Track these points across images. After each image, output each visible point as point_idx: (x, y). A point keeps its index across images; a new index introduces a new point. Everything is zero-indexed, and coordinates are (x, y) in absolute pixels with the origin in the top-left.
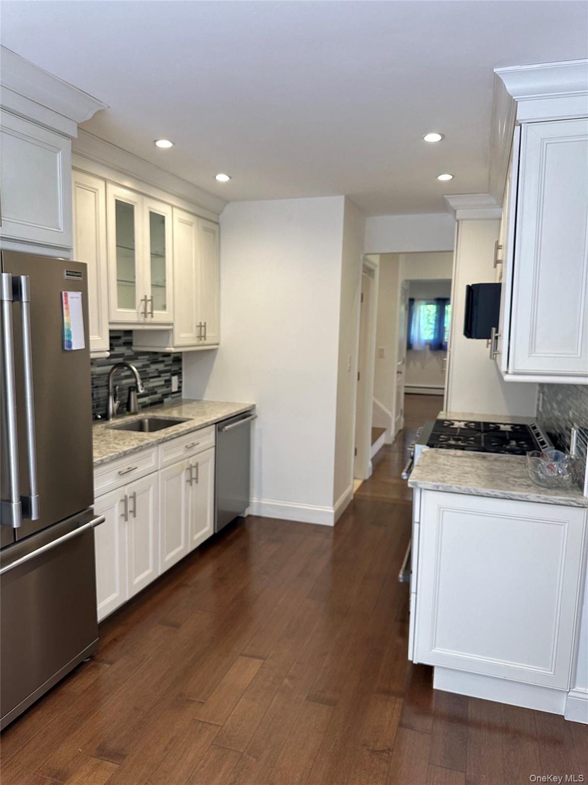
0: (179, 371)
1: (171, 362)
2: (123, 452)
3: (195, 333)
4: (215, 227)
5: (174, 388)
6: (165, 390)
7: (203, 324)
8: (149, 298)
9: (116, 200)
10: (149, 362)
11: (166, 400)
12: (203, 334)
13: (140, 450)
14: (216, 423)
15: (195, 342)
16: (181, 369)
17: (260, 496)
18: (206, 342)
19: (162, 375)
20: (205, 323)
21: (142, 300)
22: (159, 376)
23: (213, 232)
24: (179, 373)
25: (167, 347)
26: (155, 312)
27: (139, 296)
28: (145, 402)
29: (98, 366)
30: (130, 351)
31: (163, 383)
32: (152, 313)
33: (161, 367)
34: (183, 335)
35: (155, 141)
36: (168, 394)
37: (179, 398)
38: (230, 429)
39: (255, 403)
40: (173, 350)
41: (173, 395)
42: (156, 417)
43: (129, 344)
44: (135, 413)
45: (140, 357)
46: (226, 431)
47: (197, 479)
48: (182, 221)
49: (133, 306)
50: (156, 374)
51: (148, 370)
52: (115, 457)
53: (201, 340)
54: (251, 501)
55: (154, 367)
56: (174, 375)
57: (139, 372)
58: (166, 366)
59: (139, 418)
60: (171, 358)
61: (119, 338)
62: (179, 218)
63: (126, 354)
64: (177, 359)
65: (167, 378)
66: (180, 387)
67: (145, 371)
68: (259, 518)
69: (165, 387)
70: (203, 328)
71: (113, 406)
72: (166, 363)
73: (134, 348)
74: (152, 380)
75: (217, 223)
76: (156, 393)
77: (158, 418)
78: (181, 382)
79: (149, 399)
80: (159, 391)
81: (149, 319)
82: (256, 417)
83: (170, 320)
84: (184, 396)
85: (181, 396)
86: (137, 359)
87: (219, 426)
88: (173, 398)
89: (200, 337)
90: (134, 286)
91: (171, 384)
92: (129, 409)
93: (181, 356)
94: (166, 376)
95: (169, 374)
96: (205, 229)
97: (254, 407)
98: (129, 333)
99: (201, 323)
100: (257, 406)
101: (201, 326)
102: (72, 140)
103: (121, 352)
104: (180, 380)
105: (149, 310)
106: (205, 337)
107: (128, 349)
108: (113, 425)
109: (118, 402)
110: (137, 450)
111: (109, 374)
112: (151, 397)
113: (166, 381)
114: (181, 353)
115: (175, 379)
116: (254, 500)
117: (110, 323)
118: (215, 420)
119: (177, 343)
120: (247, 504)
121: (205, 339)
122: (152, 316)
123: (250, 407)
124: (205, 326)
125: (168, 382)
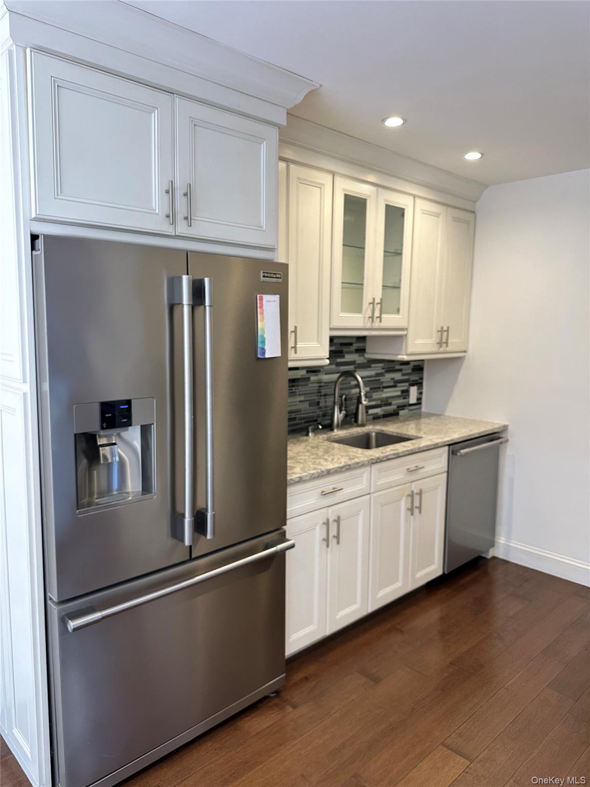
0: (420, 381)
1: (410, 371)
2: (327, 470)
3: (435, 338)
4: (469, 216)
5: (413, 399)
6: (401, 401)
7: (445, 328)
8: (378, 300)
9: (346, 195)
10: (383, 371)
11: (401, 412)
12: (444, 340)
13: (347, 469)
14: (449, 445)
15: (435, 349)
16: (422, 379)
17: (509, 536)
18: (449, 349)
19: (399, 385)
20: (448, 328)
21: (370, 303)
22: (395, 386)
23: (467, 223)
24: (419, 384)
25: (398, 355)
26: (383, 316)
27: (367, 298)
28: (377, 414)
29: (326, 374)
30: (362, 358)
31: (399, 393)
32: (380, 317)
33: (398, 376)
34: (419, 341)
35: (384, 120)
36: (405, 406)
37: (419, 410)
38: (466, 454)
39: (506, 423)
40: (405, 358)
41: (411, 408)
42: (383, 431)
43: (361, 351)
44: (363, 425)
45: (373, 365)
46: (461, 456)
47: (420, 508)
48: (425, 212)
49: (359, 310)
50: (392, 384)
51: (382, 379)
52: (316, 476)
53: (441, 347)
54: (496, 540)
55: (389, 376)
56: (413, 385)
57: (364, 382)
58: (403, 375)
59: (365, 431)
60: (411, 366)
61: (351, 344)
62: (422, 210)
63: (358, 362)
64: (418, 368)
65: (405, 388)
66: (419, 399)
67: (379, 380)
68: (506, 562)
69: (402, 398)
70: (445, 333)
71: (338, 416)
72: (404, 372)
73: (367, 356)
74: (385, 390)
75: (473, 212)
76: (390, 404)
77: (385, 432)
78: (421, 393)
79: (382, 410)
80: (394, 402)
81: (377, 324)
82: (507, 441)
83: (403, 324)
84: (424, 408)
85: (420, 408)
86: (370, 367)
87: (453, 448)
88: (410, 410)
89: (440, 344)
90: (362, 289)
91: (409, 395)
92: (356, 421)
93: (423, 364)
94: (404, 386)
95: (407, 384)
96: (456, 219)
97: (505, 428)
98: (363, 339)
99: (442, 328)
100: (510, 428)
101: (442, 331)
102: (279, 128)
103: (352, 360)
104: (420, 391)
105: (377, 314)
106: (447, 343)
107: (360, 356)
108: (336, 437)
109: (344, 412)
110: (343, 469)
111: (336, 382)
112: (384, 408)
113: (403, 392)
114: (423, 360)
115: (414, 391)
116: (501, 540)
117: (331, 329)
118: (448, 441)
119: (410, 350)
120: (492, 544)
121: (447, 346)
122: (381, 321)
123: (500, 428)
124: (447, 331)
125: (406, 393)
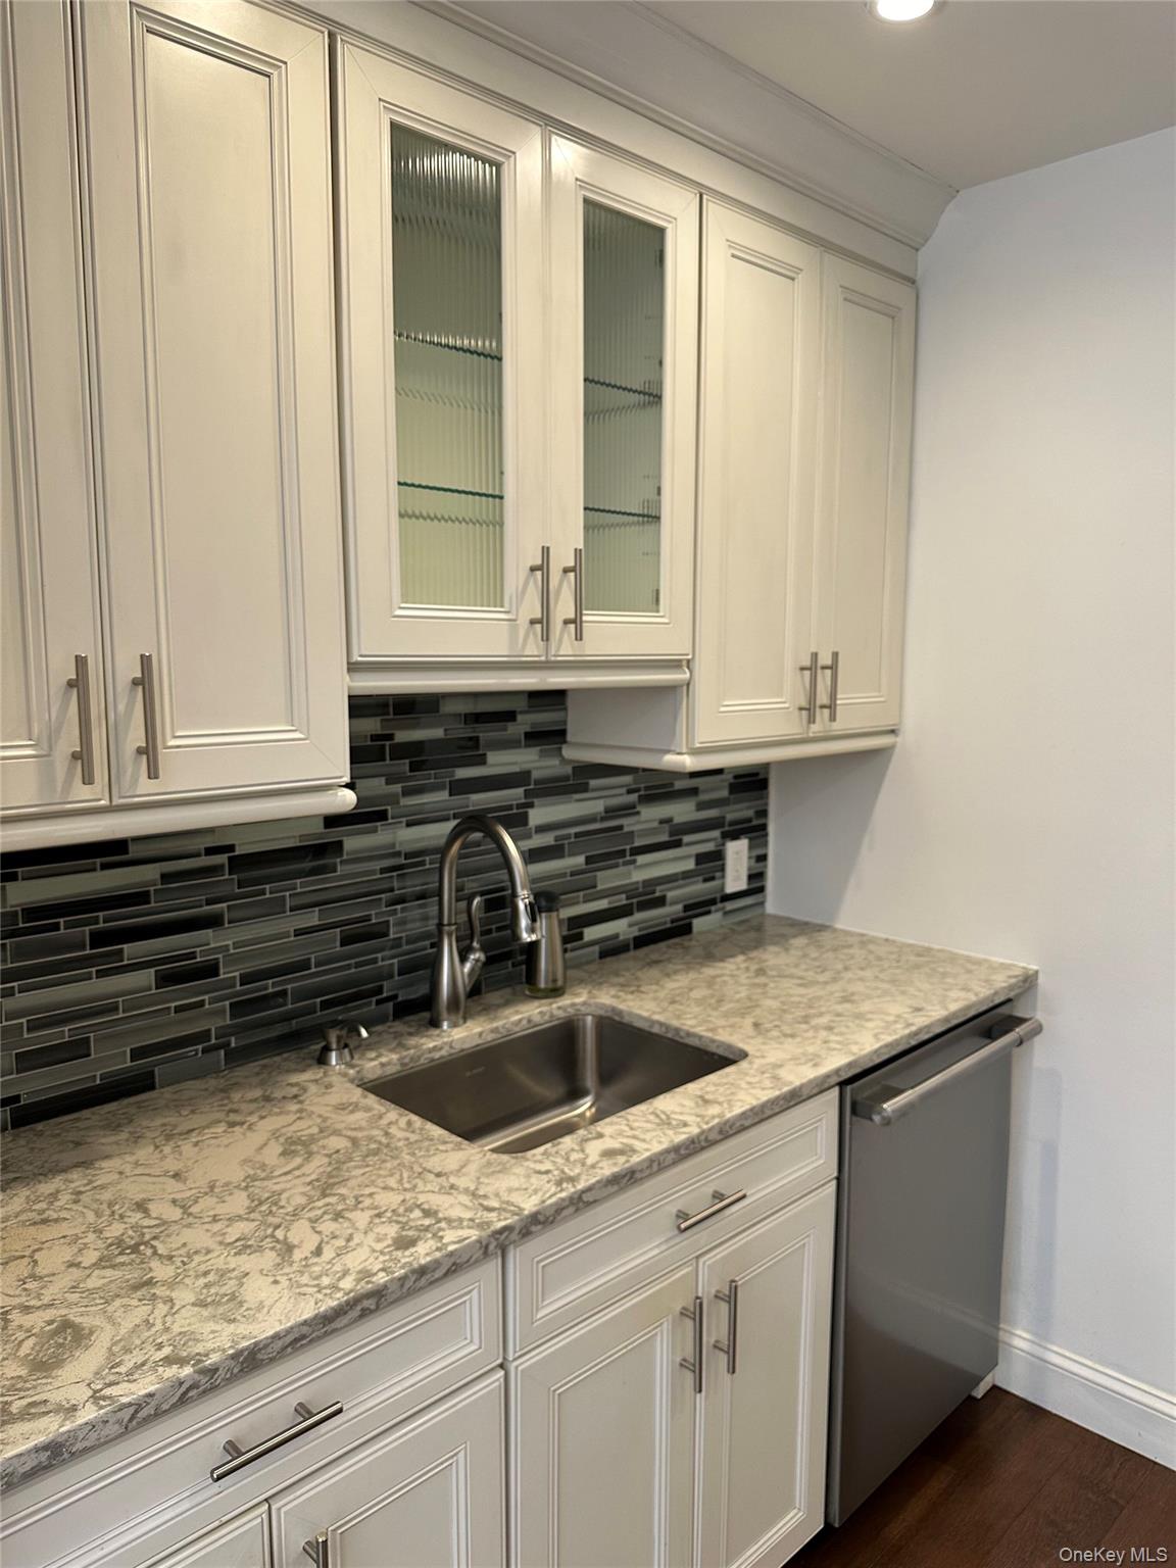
0: (761, 821)
1: (725, 793)
3: (792, 692)
4: (896, 293)
5: (735, 878)
6: (698, 889)
7: (825, 659)
8: (563, 557)
10: (634, 797)
11: (699, 924)
12: (823, 698)
14: (842, 1084)
15: (792, 727)
16: (763, 813)
18: (838, 727)
19: (686, 839)
20: (835, 655)
21: (533, 569)
22: (677, 844)
23: (891, 313)
24: (755, 830)
25: (668, 752)
26: (589, 617)
27: (521, 552)
28: (616, 936)
29: (409, 824)
30: (556, 762)
31: (690, 865)
32: (576, 622)
33: (682, 811)
34: (733, 704)
36: (713, 902)
37: (757, 911)
39: (1031, 965)
40: (689, 762)
41: (729, 906)
43: (554, 737)
44: (555, 992)
45: (593, 783)
47: (730, 1349)
48: (740, 255)
49: (494, 595)
50: (665, 838)
51: (629, 824)
53: (811, 720)
55: (652, 814)
56: (734, 836)
58: (701, 806)
59: (561, 1014)
60: (728, 777)
61: (510, 716)
62: (731, 244)
63: (535, 775)
64: (752, 782)
65: (710, 847)
66: (757, 879)
67: (620, 828)
69: (700, 878)
70: (826, 676)
71: (453, 970)
72: (703, 797)
73: (568, 752)
74: (641, 859)
75: (913, 282)
76: (661, 902)
78: (762, 858)
79: (630, 925)
80: (670, 895)
81: (565, 647)
82: (1038, 1030)
83: (673, 645)
84: (772, 905)
85: (762, 904)
86: (584, 788)
87: (852, 1090)
88: (726, 913)
89: (809, 710)
90: (499, 523)
91: (722, 869)
92: (531, 976)
93: (767, 773)
94: (706, 842)
95: (716, 834)
96: (853, 297)
97: (1029, 982)
98: (555, 698)
99: (815, 656)
100: (1041, 979)
101: (812, 668)
103: (516, 769)
104: (760, 852)
105: (564, 608)
106: (831, 707)
107: (543, 754)
109: (477, 956)
111: (443, 851)
112: (639, 916)
113: (701, 858)
115: (737, 854)
116: (1019, 1339)
117: (353, 668)
118: (837, 1071)
119: (704, 735)
120: (991, 1351)
121: (833, 718)
122: (579, 636)
123: (1011, 988)
124: (833, 667)
125: (713, 862)
